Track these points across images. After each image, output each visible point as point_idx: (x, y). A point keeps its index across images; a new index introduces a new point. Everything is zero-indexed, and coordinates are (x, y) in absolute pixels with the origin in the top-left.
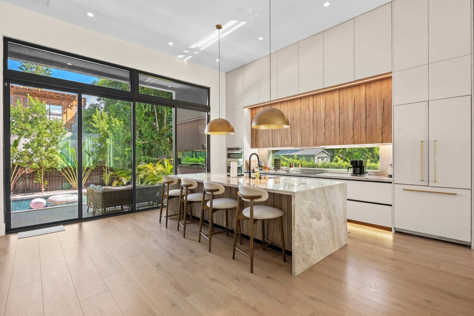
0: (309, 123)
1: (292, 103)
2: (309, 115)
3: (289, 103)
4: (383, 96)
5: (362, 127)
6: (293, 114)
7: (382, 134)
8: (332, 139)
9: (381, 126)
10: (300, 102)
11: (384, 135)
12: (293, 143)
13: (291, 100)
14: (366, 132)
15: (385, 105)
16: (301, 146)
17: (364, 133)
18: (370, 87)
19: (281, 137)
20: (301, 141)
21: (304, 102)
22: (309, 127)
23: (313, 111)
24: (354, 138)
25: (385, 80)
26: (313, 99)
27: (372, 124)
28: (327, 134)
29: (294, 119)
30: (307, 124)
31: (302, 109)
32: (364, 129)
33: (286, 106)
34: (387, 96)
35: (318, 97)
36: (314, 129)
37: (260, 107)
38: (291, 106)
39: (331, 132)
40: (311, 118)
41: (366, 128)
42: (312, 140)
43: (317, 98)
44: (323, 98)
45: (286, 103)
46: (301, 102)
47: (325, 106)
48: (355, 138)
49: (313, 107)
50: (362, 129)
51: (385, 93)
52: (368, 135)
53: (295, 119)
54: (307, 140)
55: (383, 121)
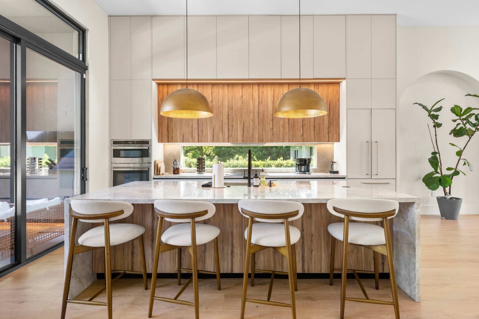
0: (254, 116)
1: (230, 88)
2: (253, 106)
3: (226, 88)
4: (329, 99)
5: (311, 125)
6: (231, 101)
7: (328, 133)
8: (280, 136)
9: (327, 126)
10: (242, 88)
11: (330, 135)
12: (232, 137)
13: (228, 84)
14: (314, 131)
15: (331, 107)
16: (243, 141)
17: (312, 132)
18: (318, 88)
19: (212, 129)
20: (243, 136)
21: (247, 91)
22: (253, 120)
23: (259, 103)
24: (303, 136)
25: (331, 84)
26: (259, 88)
27: (320, 124)
28: (275, 130)
29: (232, 108)
30: (251, 117)
31: (244, 97)
32: (313, 128)
33: (221, 91)
34: (333, 99)
35: (265, 86)
36: (260, 123)
37: (176, 84)
38: (228, 92)
39: (279, 128)
40: (256, 110)
41: (314, 127)
42: (257, 135)
43: (263, 88)
44: (271, 89)
45: (221, 86)
46: (243, 90)
47: (273, 99)
48: (305, 136)
49: (259, 98)
50: (311, 127)
51: (331, 96)
52: (317, 135)
53: (234, 108)
54: (251, 135)
55: (329, 122)
